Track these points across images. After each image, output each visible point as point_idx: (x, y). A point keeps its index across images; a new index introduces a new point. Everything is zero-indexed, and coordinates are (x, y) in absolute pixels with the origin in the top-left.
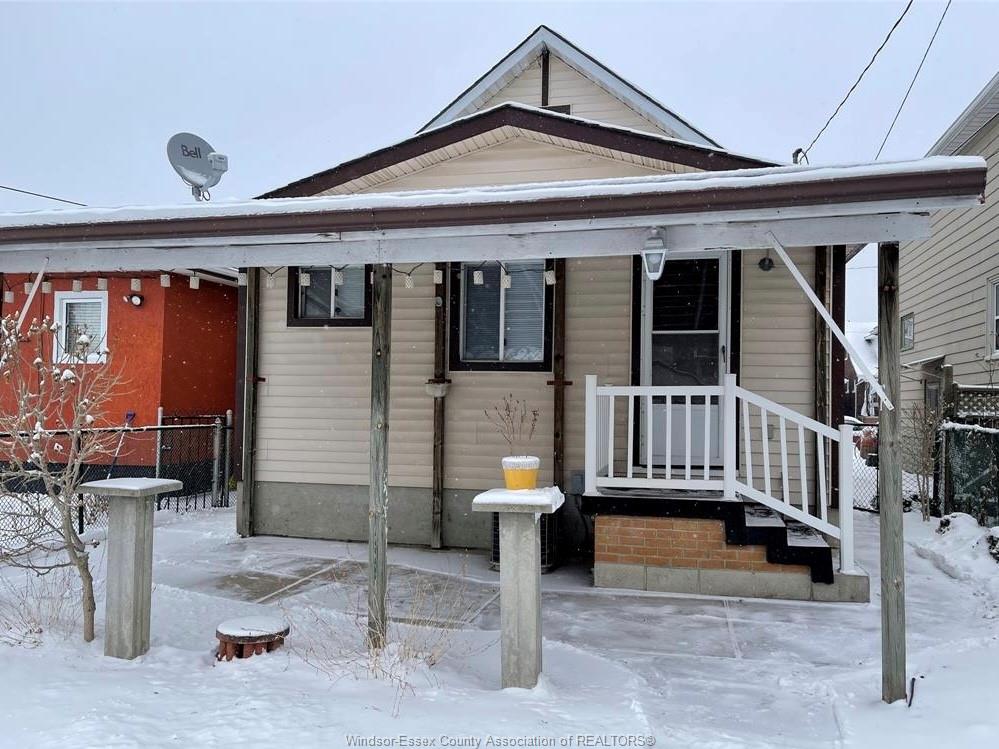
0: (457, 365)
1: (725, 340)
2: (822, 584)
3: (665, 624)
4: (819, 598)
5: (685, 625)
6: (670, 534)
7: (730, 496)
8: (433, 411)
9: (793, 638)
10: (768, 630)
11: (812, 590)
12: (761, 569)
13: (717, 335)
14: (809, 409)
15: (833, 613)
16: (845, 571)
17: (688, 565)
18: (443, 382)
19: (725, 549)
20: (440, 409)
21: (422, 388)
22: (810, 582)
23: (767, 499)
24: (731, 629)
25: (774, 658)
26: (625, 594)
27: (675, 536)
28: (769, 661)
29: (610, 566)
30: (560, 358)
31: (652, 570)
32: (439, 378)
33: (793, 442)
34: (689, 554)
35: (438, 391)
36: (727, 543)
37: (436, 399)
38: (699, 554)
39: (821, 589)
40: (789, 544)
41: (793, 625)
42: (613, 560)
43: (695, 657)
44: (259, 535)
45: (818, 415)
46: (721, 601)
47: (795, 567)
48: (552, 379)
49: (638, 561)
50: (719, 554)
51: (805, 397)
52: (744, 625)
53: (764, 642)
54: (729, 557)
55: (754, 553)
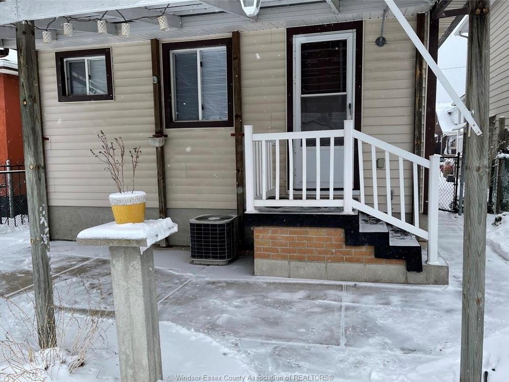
0: (171, 124)
1: (351, 99)
2: (414, 272)
3: (294, 309)
4: (412, 282)
5: (308, 310)
6: (305, 238)
7: (348, 211)
8: (156, 156)
9: (389, 322)
10: (371, 314)
11: (407, 277)
12: (370, 262)
13: (345, 96)
14: (410, 146)
15: (421, 295)
16: (431, 263)
17: (319, 260)
18: (161, 137)
19: (345, 249)
20: (161, 154)
21: (146, 141)
22: (405, 270)
23: (375, 212)
24: (343, 313)
25: (371, 345)
26: (274, 281)
27: (309, 239)
28: (366, 349)
29: (265, 261)
30: (239, 116)
31: (293, 263)
32: (159, 134)
33: (395, 170)
34: (320, 252)
35: (158, 143)
36: (346, 245)
37: (157, 148)
38: (326, 252)
39: (413, 275)
40: (391, 244)
41: (391, 308)
42: (267, 257)
43: (307, 345)
44: (54, 240)
45: (416, 150)
46: (341, 286)
47: (394, 261)
48: (234, 132)
49: (284, 258)
50: (341, 252)
51: (407, 138)
52: (354, 308)
53: (365, 326)
54: (348, 254)
55: (365, 251)
